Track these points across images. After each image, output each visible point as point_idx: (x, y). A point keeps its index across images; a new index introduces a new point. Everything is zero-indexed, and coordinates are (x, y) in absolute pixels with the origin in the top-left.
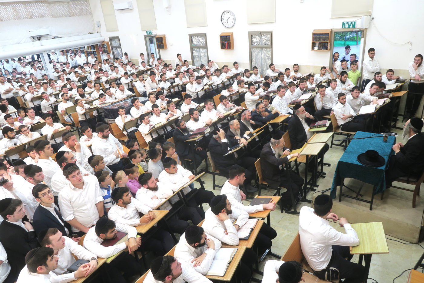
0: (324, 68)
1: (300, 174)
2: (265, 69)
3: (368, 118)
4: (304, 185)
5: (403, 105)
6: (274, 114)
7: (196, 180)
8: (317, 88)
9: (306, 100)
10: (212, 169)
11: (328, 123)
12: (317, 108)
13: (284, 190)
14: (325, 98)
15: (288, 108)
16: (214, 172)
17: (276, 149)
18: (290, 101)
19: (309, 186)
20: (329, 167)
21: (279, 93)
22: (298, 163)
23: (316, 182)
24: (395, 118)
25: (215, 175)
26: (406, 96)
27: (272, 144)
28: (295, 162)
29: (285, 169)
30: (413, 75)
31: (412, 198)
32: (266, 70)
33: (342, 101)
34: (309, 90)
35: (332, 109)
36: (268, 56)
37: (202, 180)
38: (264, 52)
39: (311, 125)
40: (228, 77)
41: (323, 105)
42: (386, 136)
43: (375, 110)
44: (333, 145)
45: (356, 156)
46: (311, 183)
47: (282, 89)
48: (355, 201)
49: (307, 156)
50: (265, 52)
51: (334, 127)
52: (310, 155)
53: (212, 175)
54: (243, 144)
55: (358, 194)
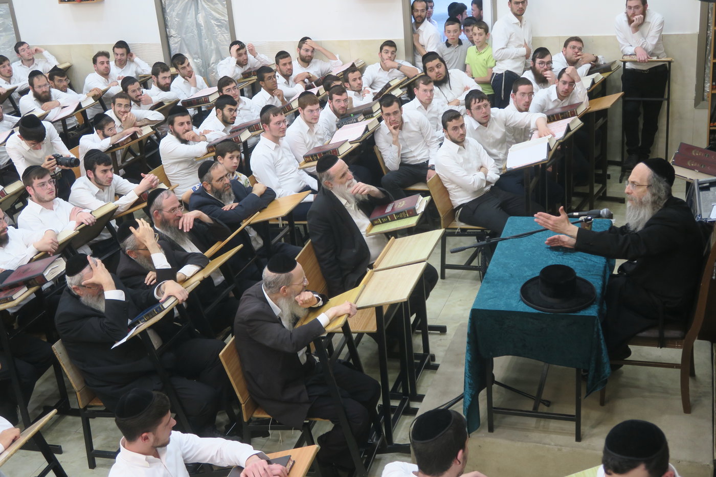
0: (390, 43)
1: (365, 369)
2: (213, 60)
3: (532, 179)
4: (380, 402)
5: (616, 133)
6: (262, 196)
7: (27, 446)
8: (378, 106)
9: (351, 143)
10: (78, 401)
11: (421, 204)
12: (387, 165)
13: (323, 427)
14: (405, 134)
15: (302, 172)
16: (85, 408)
17: (283, 301)
18: (304, 151)
19: (395, 403)
20: (443, 337)
21: (267, 128)
22: (354, 336)
23: (414, 387)
24: (600, 172)
25: (90, 420)
26: (619, 110)
27: (269, 286)
28: (345, 335)
29: (317, 358)
30: (630, 50)
31: (678, 385)
32: (217, 62)
33: (455, 135)
34: (356, 114)
35: (430, 164)
36: (217, 20)
37: (48, 442)
38: (202, 6)
39: (376, 215)
40: (97, 93)
41: (402, 154)
42: (586, 220)
43: (548, 154)
44: (447, 271)
45: (516, 287)
46: (401, 391)
47: (275, 115)
48: (532, 421)
49: (379, 309)
50: (206, 6)
51: (441, 216)
52: (386, 304)
53: (79, 419)
54: (172, 300)
55: (538, 400)
